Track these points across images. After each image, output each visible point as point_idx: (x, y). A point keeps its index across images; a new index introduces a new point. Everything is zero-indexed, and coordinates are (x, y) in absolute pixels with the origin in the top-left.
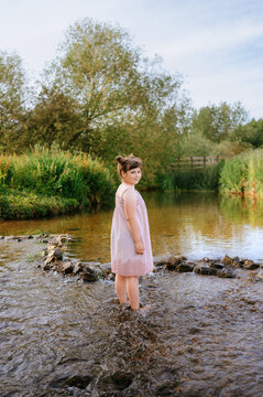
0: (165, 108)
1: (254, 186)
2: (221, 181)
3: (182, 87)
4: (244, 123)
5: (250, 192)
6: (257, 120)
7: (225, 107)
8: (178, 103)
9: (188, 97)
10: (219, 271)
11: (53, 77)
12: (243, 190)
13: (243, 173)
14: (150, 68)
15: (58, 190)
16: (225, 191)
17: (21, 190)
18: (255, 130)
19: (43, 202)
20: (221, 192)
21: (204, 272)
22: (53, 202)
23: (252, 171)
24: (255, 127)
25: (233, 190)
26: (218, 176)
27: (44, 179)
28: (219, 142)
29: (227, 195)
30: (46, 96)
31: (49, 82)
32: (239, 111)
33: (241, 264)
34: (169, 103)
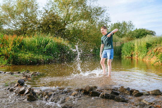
0: (99, 21)
1: (137, 54)
2: (122, 52)
3: (106, 12)
4: (133, 30)
5: (135, 57)
6: (138, 29)
7: (125, 23)
8: (104, 19)
9: (109, 16)
10: (116, 97)
11: (50, 7)
12: (132, 56)
13: (132, 48)
14: (92, 3)
15: (44, 52)
16: (124, 56)
17: (26, 51)
18: (137, 33)
19: (36, 57)
20: (122, 57)
21: (106, 97)
22: (40, 57)
23: (136, 47)
24: (137, 32)
25: (127, 56)
26: (121, 50)
27: (39, 47)
28: (122, 37)
29: (125, 58)
30: (47, 14)
31: (49, 8)
32: (131, 25)
33: (131, 92)
34: (100, 19)
